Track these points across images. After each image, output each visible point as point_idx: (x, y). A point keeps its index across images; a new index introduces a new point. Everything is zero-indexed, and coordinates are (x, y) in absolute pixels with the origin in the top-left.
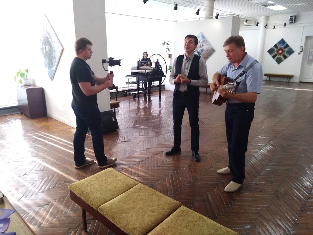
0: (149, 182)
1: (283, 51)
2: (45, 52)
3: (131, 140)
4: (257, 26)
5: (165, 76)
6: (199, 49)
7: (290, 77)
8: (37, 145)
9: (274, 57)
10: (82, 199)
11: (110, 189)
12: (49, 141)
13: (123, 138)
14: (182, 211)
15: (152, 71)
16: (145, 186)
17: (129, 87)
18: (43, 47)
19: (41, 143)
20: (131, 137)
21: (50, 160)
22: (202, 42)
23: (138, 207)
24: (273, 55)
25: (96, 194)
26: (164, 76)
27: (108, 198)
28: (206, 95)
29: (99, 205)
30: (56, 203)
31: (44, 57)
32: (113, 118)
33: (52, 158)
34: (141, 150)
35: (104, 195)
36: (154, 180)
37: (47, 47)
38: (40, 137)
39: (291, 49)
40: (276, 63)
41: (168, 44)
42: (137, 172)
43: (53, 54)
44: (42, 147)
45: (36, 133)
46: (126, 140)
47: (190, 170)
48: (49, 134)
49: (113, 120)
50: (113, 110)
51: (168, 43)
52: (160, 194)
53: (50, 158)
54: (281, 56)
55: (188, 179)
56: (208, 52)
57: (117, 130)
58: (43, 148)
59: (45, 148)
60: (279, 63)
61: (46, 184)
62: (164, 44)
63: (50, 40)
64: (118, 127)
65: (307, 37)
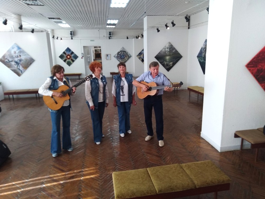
1: (70, 57)
22: (19, 52)
24: (64, 60)
39: (76, 55)
49: (5, 147)
54: (70, 60)
56: (28, 61)
65: (84, 47)
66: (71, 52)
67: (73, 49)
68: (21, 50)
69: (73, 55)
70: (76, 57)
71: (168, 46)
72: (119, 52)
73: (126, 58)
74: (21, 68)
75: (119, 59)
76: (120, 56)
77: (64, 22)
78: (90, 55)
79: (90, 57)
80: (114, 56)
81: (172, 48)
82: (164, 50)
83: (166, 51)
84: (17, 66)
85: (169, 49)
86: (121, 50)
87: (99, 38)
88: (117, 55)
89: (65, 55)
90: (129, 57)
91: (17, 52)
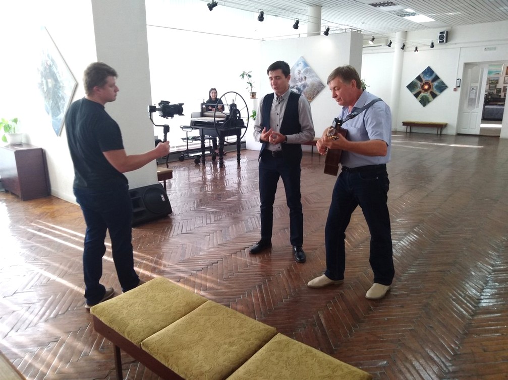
0: (224, 298)
1: (430, 87)
2: (45, 89)
3: (193, 231)
4: (390, 46)
5: (247, 128)
6: (300, 83)
7: (442, 126)
8: (35, 244)
9: (416, 95)
10: (114, 329)
11: (160, 311)
12: (55, 237)
13: (180, 228)
14: (279, 343)
15: (224, 119)
16: (219, 304)
17: (188, 145)
18: (42, 81)
19: (42, 240)
20: (193, 227)
21: (58, 268)
22: (304, 72)
23: (207, 338)
24: (415, 93)
25: (137, 320)
26: (244, 127)
27: (158, 327)
28: (312, 156)
29: (142, 337)
30: (69, 339)
31: (45, 97)
32: (162, 196)
33: (61, 264)
34: (210, 247)
35: (150, 321)
36: (232, 295)
37: (49, 81)
38: (40, 230)
39: (443, 83)
40: (420, 105)
41: (250, 76)
42: (203, 282)
43: (59, 93)
44: (43, 247)
45: (33, 224)
46: (184, 231)
47: (290, 276)
48: (54, 224)
49: (163, 199)
50: (162, 182)
51: (250, 74)
52: (243, 316)
53: (57, 265)
54: (428, 94)
55: (286, 291)
56: (315, 88)
57: (169, 215)
58: (46, 248)
59: (49, 249)
60: (424, 105)
61: (51, 307)
62: (243, 76)
63: (54, 69)
64: (170, 212)
66: (433, 76)
67: (438, 71)
68: (308, 67)
69: (436, 83)
70: (442, 87)
78: (478, 84)
79: (477, 87)
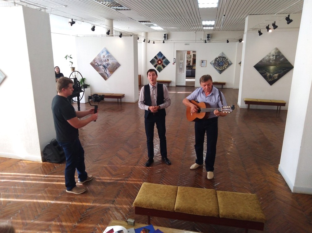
1: (161, 62)
3: (99, 159)
7: (169, 82)
9: (155, 66)
11: (166, 196)
13: (90, 158)
20: (97, 157)
26: (82, 91)
27: (173, 202)
29: (172, 207)
35: (168, 201)
39: (167, 60)
41: (71, 58)
46: (94, 160)
54: (161, 66)
56: (114, 66)
60: (160, 71)
62: (66, 57)
65: (177, 51)
66: (163, 57)
67: (165, 54)
68: (109, 54)
69: (164, 60)
70: (167, 62)
71: (274, 53)
72: (217, 58)
73: (225, 66)
74: (108, 72)
75: (217, 66)
76: (218, 62)
77: (155, 25)
78: (183, 61)
79: (182, 62)
80: (211, 63)
81: (279, 55)
82: (267, 58)
83: (270, 59)
84: (105, 70)
85: (275, 57)
86: (220, 56)
87: (195, 42)
88: (214, 62)
89: (156, 60)
90: (229, 64)
91: (106, 56)
